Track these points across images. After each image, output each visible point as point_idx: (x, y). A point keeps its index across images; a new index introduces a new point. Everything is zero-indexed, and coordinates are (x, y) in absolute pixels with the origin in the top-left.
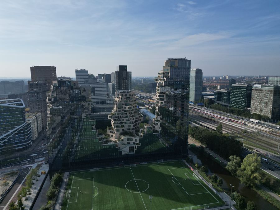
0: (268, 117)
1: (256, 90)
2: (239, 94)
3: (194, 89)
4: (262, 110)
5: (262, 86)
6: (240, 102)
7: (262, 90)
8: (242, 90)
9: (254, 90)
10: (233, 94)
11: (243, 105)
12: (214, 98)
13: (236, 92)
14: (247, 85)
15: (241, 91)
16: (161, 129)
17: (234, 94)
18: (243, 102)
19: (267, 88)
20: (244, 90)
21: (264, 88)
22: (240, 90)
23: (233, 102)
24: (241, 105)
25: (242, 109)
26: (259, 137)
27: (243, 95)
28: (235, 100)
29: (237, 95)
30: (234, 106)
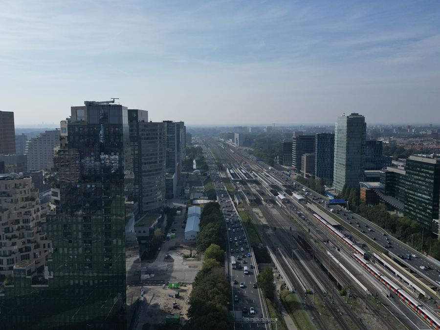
2: (420, 182)
3: (345, 163)
6: (424, 202)
8: (426, 173)
11: (428, 211)
12: (379, 189)
13: (415, 177)
14: (437, 162)
15: (424, 175)
16: (52, 277)
17: (413, 182)
18: (429, 204)
20: (430, 172)
22: (423, 172)
23: (411, 202)
24: (425, 209)
25: (426, 223)
26: (365, 313)
27: (427, 184)
28: (414, 197)
29: (418, 184)
30: (412, 212)
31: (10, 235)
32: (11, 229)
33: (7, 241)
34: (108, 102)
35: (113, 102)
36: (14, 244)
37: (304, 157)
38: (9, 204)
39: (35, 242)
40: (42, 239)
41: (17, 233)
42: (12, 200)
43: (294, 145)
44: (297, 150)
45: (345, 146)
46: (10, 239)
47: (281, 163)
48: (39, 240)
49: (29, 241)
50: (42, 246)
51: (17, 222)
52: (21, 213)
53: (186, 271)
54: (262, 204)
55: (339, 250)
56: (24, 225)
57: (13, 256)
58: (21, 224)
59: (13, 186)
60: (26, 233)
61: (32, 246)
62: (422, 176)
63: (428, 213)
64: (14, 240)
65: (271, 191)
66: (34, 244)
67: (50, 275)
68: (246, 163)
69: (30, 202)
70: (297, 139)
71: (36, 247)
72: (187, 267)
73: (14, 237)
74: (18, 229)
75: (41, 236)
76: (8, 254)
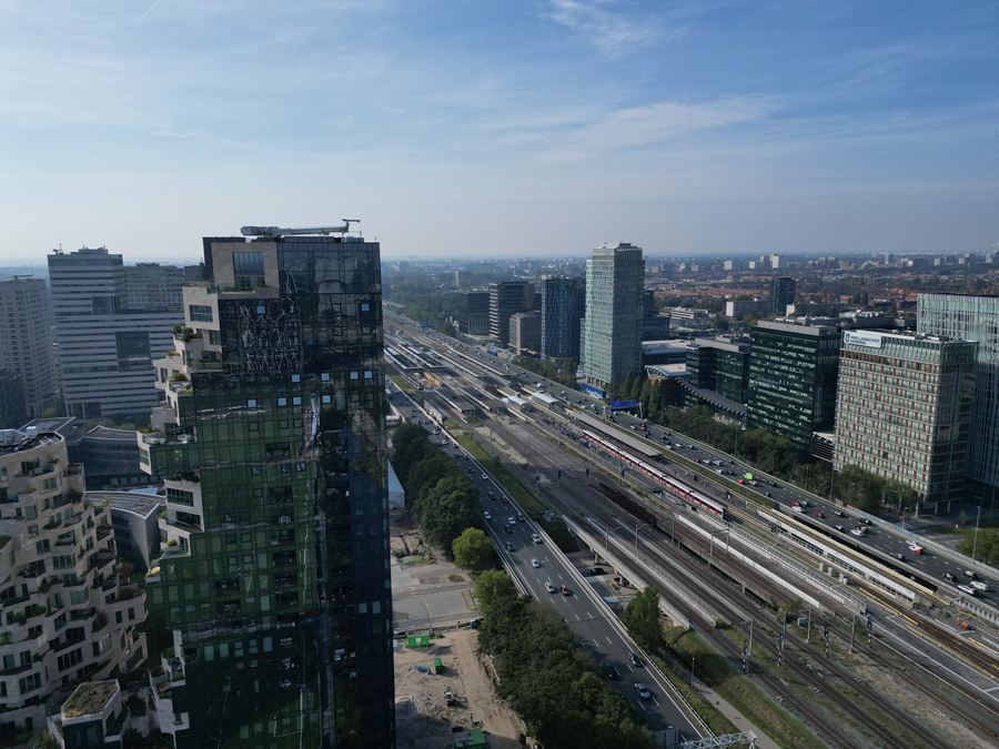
0: (915, 494)
1: (857, 356)
2: (783, 367)
3: (610, 332)
4: (885, 455)
5: (884, 340)
6: (793, 403)
7: (885, 361)
8: (798, 351)
9: (849, 355)
10: (760, 366)
11: (802, 417)
12: (684, 376)
13: (773, 358)
14: (822, 331)
15: (794, 355)
16: (185, 726)
17: (767, 368)
18: (804, 407)
19: (911, 354)
20: (807, 349)
21: (893, 351)
22: (790, 350)
23: (762, 401)
24: (795, 415)
25: (799, 439)
26: (858, 663)
27: (801, 372)
28: (769, 393)
29: (778, 370)
30: (766, 420)
31: (19, 608)
32: (19, 592)
33: (14, 628)
34: (324, 231)
35: (345, 230)
36: (35, 633)
37: (516, 321)
38: (12, 522)
39: (93, 611)
40: (111, 599)
41: (40, 600)
42: (19, 510)
43: (494, 299)
44: (499, 307)
45: (611, 301)
46: (22, 620)
47: (464, 329)
48: (102, 606)
49: (76, 615)
50: (112, 618)
51: (37, 568)
52: (46, 542)
53: (418, 592)
54: (488, 418)
55: (694, 509)
56: (60, 573)
57: (37, 667)
58: (50, 570)
59: (18, 469)
60: (66, 593)
61: (87, 624)
62: (790, 357)
63: (802, 421)
64: (33, 622)
65: (487, 388)
66: (91, 620)
67: (178, 721)
68: (402, 332)
69: (69, 506)
70: (499, 287)
71: (96, 627)
72: (417, 582)
73: (33, 611)
74: (44, 588)
75: (109, 592)
76: (18, 662)
